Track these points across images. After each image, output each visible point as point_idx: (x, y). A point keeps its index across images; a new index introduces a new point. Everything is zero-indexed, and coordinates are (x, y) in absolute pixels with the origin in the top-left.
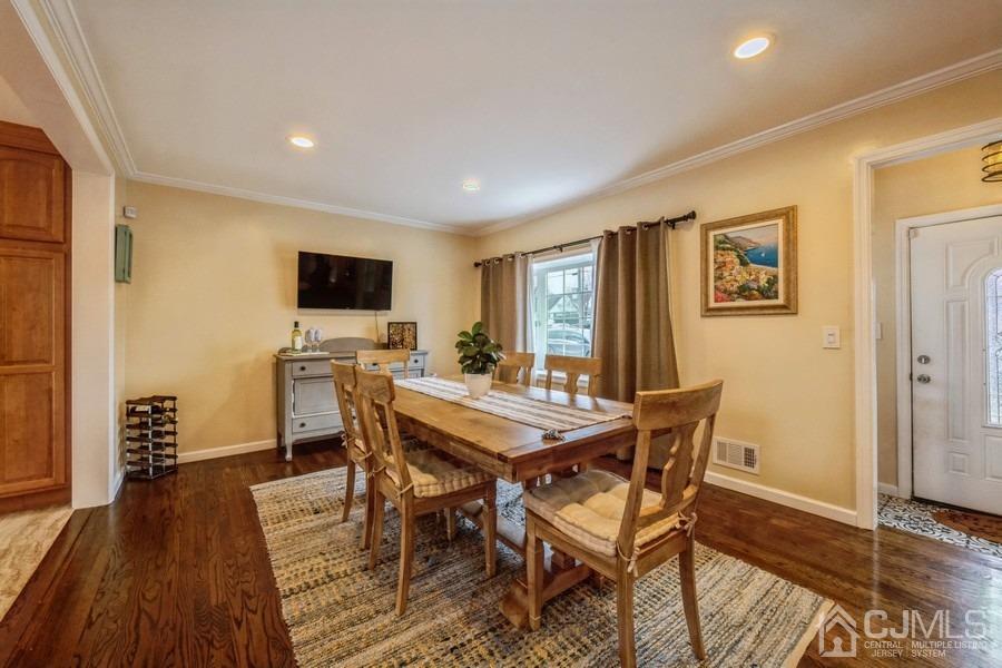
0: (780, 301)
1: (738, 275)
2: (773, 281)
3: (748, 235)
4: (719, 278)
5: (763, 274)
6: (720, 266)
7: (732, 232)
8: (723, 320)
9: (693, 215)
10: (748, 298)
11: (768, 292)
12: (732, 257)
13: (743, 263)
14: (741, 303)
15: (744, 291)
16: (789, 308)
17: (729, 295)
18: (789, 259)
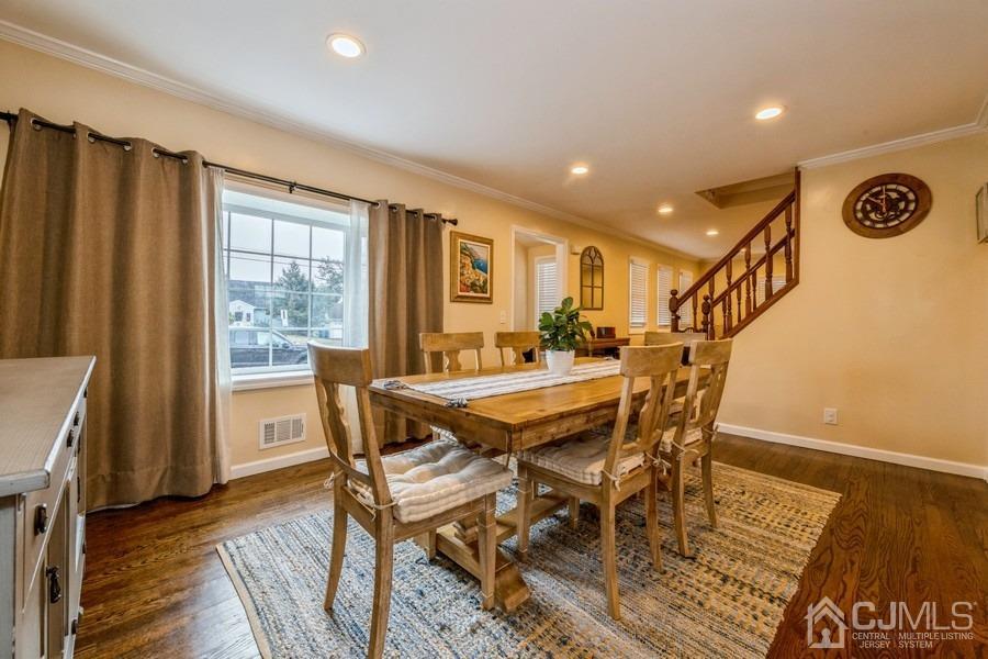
0: (488, 295)
1: (471, 274)
2: (485, 282)
3: (476, 249)
4: (461, 274)
5: (481, 277)
6: (463, 266)
7: (470, 244)
8: (462, 305)
9: (455, 223)
10: (476, 291)
11: (483, 289)
12: (468, 262)
13: (474, 268)
14: (472, 294)
15: (473, 286)
16: (491, 300)
17: (467, 288)
18: (491, 272)
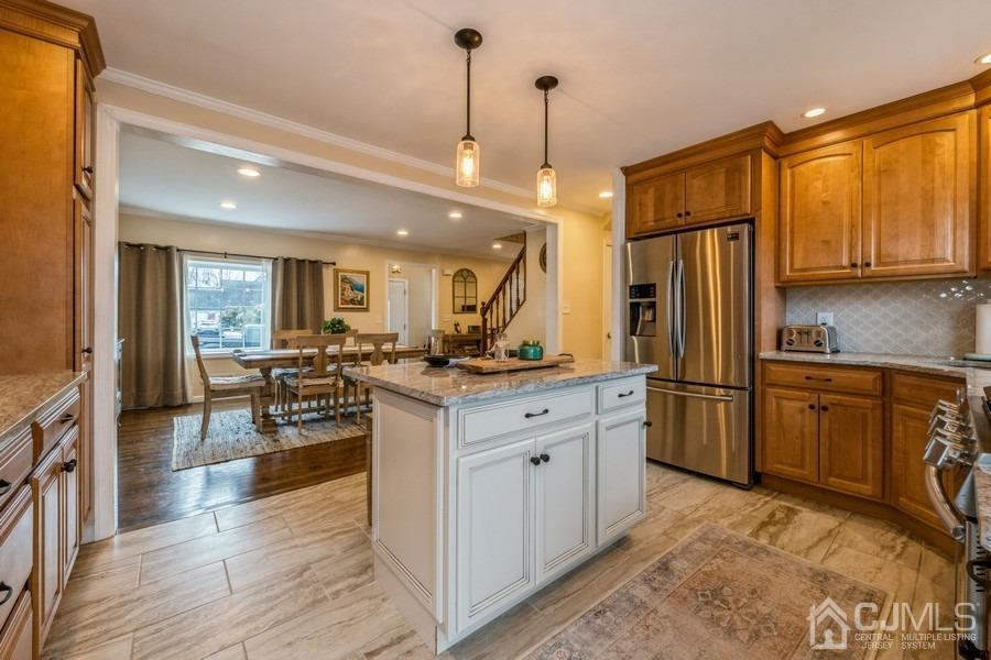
0: (365, 306)
1: (350, 294)
2: (362, 298)
3: (354, 278)
4: (342, 294)
5: (359, 295)
6: (343, 289)
7: (349, 275)
9: (334, 264)
10: (354, 304)
11: (361, 303)
12: (348, 286)
13: (352, 290)
14: (351, 306)
15: (352, 301)
16: (367, 310)
17: (347, 302)
18: (368, 292)
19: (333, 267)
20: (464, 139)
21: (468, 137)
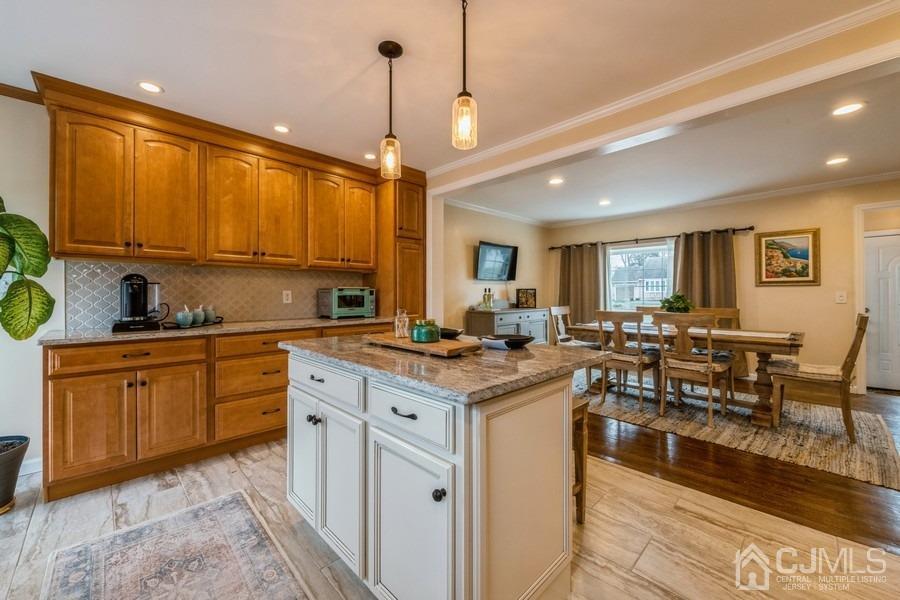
0: (810, 278)
1: (781, 263)
2: (805, 268)
3: (790, 242)
6: (770, 258)
7: (778, 239)
9: (752, 228)
10: (789, 276)
11: (803, 272)
13: (786, 257)
15: (786, 272)
16: (816, 282)
18: (816, 256)
19: (752, 234)
20: (387, 137)
21: (390, 135)
